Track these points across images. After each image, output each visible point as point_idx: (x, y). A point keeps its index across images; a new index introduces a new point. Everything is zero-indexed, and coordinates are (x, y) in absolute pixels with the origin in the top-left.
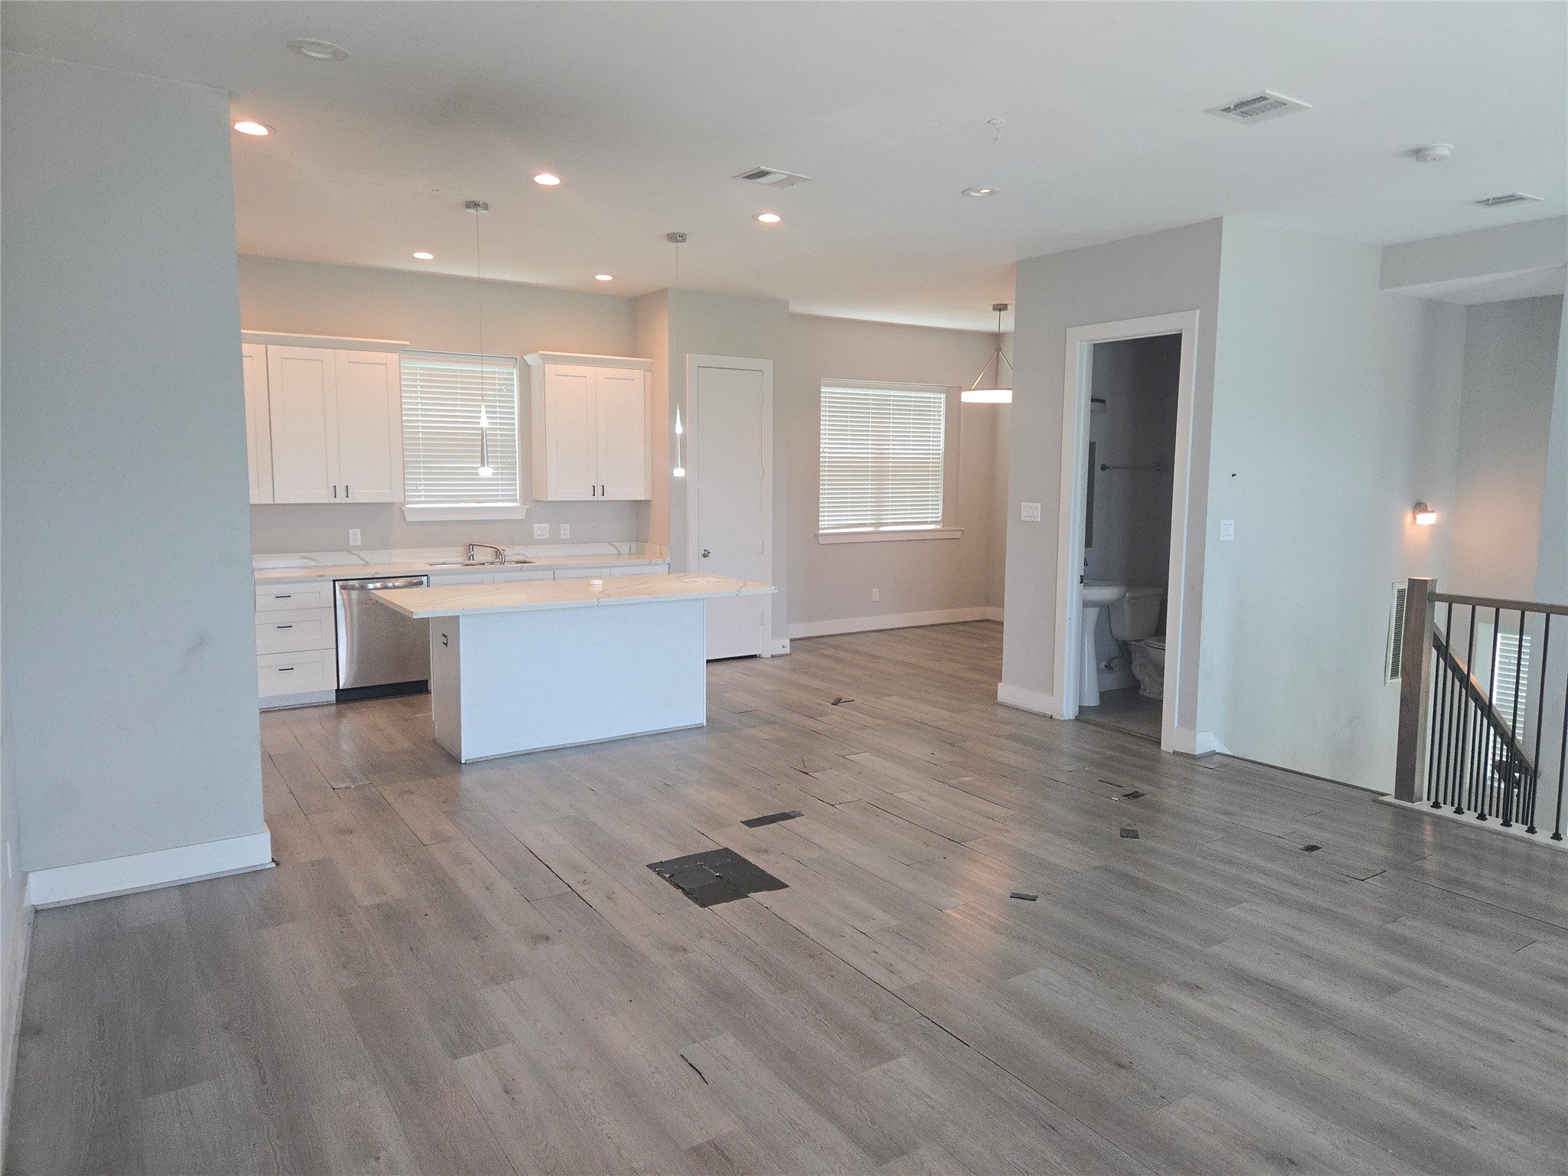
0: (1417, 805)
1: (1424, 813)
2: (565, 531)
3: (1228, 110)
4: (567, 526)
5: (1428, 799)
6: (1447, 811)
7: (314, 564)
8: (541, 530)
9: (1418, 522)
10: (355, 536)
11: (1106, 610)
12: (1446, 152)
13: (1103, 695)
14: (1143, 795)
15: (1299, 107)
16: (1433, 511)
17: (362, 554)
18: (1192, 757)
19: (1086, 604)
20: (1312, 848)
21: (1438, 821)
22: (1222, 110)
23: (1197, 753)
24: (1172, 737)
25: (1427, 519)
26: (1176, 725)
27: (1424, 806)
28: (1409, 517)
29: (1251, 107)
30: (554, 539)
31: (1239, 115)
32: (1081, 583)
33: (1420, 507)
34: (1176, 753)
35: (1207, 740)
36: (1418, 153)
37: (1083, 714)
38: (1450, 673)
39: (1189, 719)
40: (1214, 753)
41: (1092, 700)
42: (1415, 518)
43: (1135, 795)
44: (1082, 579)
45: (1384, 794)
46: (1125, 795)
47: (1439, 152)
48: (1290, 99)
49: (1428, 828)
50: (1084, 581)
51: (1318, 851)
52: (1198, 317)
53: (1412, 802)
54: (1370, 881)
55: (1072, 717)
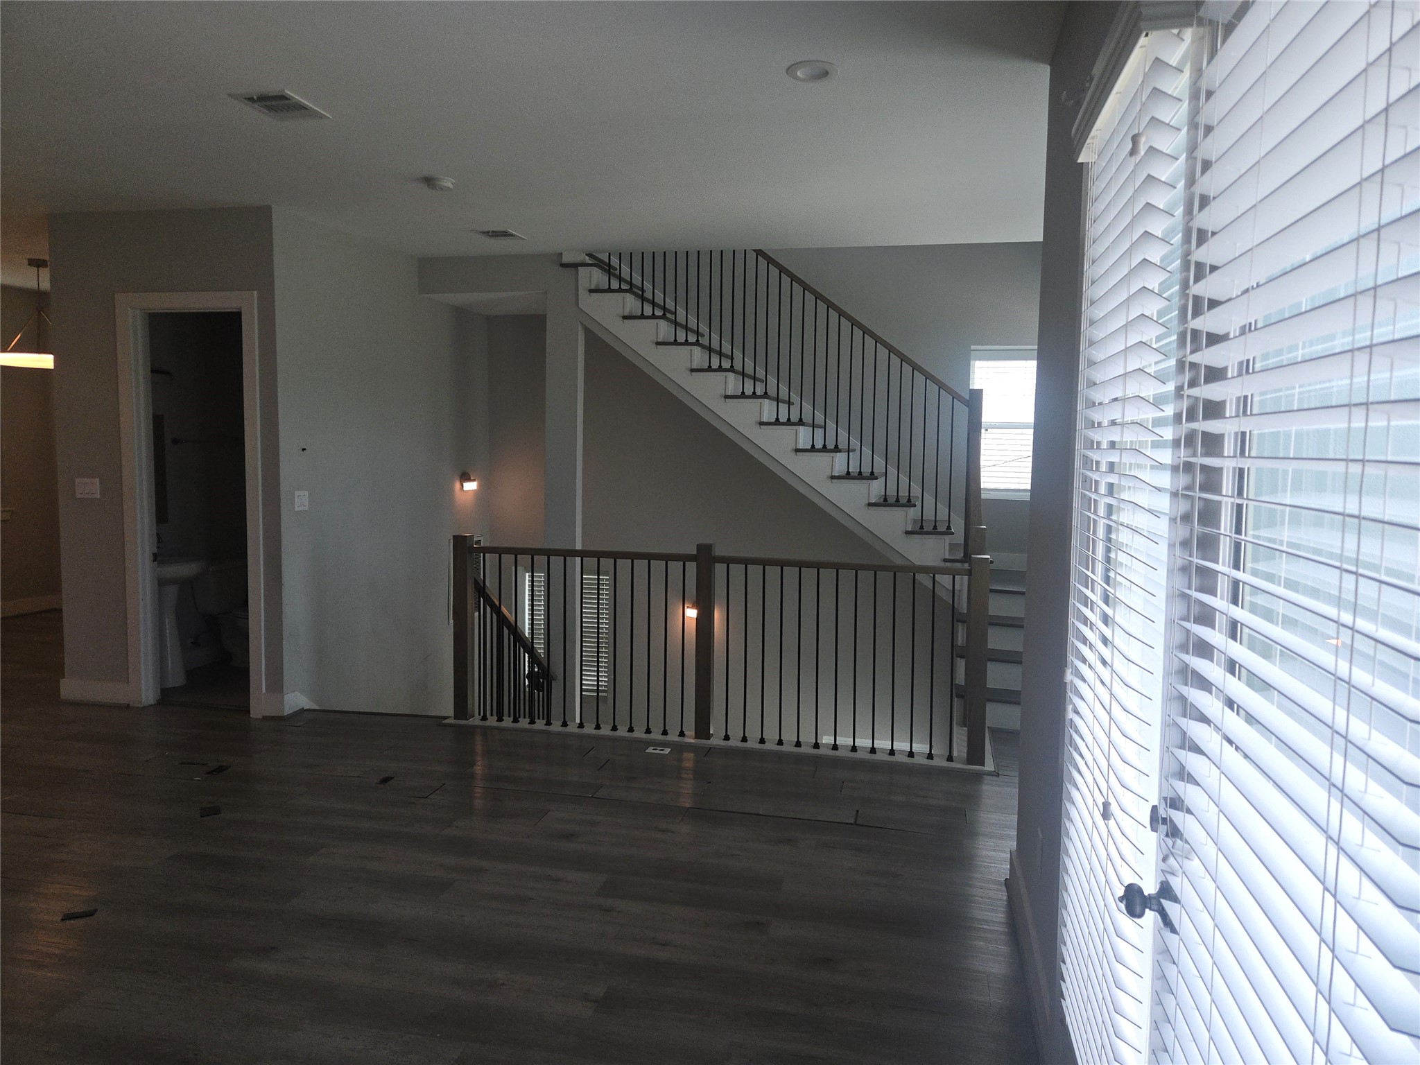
0: (471, 722)
1: (476, 727)
3: (251, 99)
5: (479, 714)
6: (492, 721)
9: (465, 489)
11: (187, 586)
12: (450, 185)
13: (189, 673)
14: (227, 768)
15: (322, 117)
16: (474, 480)
18: (281, 719)
19: (162, 583)
20: (386, 780)
21: (486, 731)
22: (246, 99)
23: (286, 714)
24: (261, 704)
25: (471, 486)
26: (264, 691)
27: (476, 721)
28: (457, 485)
29: (275, 103)
31: (262, 106)
32: (154, 561)
33: (465, 477)
34: (265, 718)
35: (296, 699)
36: (429, 181)
37: (166, 696)
38: (488, 609)
39: (276, 684)
40: (302, 711)
41: (176, 679)
42: (462, 486)
43: (220, 769)
44: (155, 557)
45: (446, 718)
46: (208, 773)
47: (446, 184)
48: (311, 105)
49: (479, 740)
50: (158, 559)
51: (393, 781)
52: (256, 297)
53: (468, 720)
54: (432, 796)
55: (152, 701)
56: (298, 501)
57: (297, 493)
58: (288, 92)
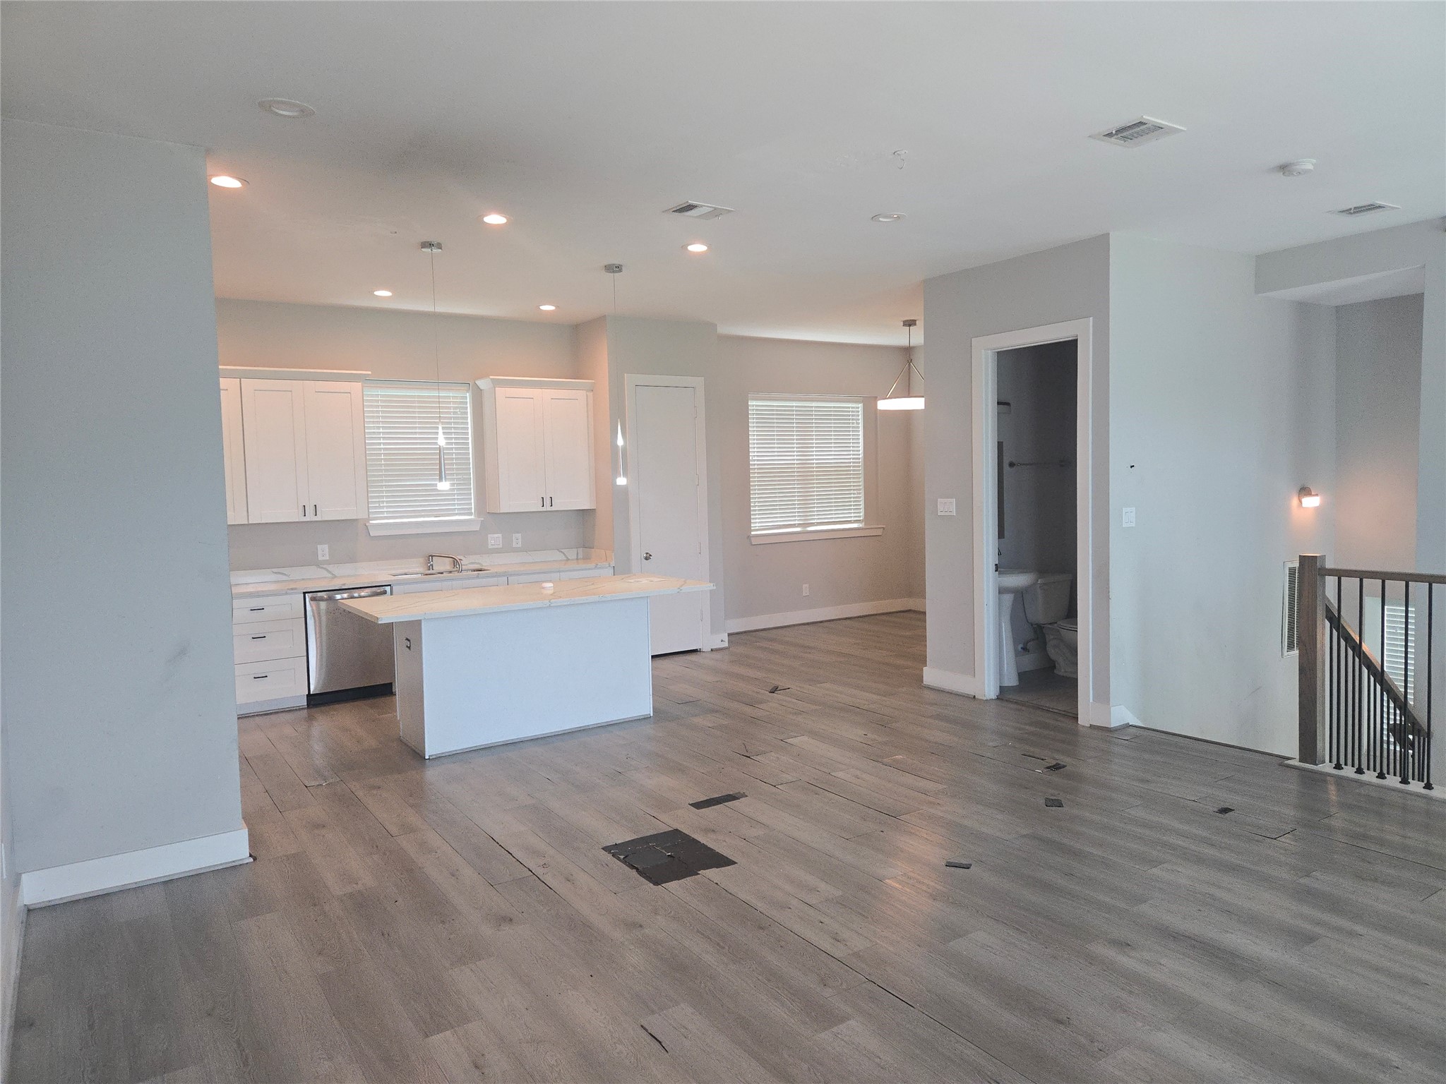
0: (1320, 768)
1: (1329, 775)
2: (517, 540)
3: (1110, 135)
4: (519, 536)
5: (1331, 761)
6: (1348, 772)
7: (285, 578)
8: (495, 540)
9: (1304, 505)
10: (323, 551)
11: (1020, 596)
12: (1310, 167)
13: (1022, 676)
14: (1064, 766)
15: (1176, 131)
16: (1317, 495)
17: (330, 568)
18: (1108, 730)
19: (1002, 591)
20: (1225, 811)
21: (1340, 781)
22: (1104, 136)
23: (1112, 727)
24: (1088, 713)
25: (1311, 502)
26: (1091, 701)
27: (1328, 767)
28: (1295, 501)
29: (1131, 132)
30: (507, 548)
31: (1119, 139)
32: (996, 571)
33: (1304, 491)
34: (1092, 727)
35: (1121, 714)
36: (1284, 168)
37: (1004, 693)
38: (1343, 643)
39: (1103, 695)
40: (1128, 726)
41: (1011, 680)
42: (1301, 502)
43: (1057, 767)
44: (997, 568)
45: (1289, 759)
46: (1048, 768)
47: (1303, 167)
48: (1166, 123)
49: (1332, 788)
50: (999, 570)
51: (1231, 813)
52: (1091, 324)
53: (1317, 765)
54: (1282, 839)
55: (994, 697)
56: (1125, 517)
57: (1124, 510)
58: (1147, 118)
